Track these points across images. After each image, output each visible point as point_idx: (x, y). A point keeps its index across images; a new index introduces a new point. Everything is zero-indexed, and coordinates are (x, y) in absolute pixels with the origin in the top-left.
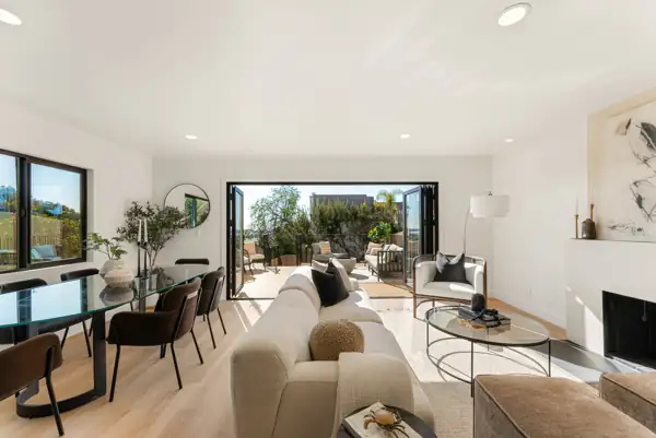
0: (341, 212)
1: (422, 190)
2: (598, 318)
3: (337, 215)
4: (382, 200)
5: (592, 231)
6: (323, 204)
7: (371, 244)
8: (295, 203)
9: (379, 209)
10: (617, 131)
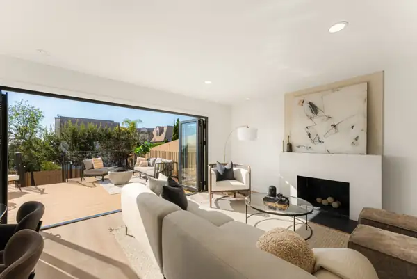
0: (94, 133)
1: (199, 121)
2: (295, 187)
3: (89, 135)
4: (126, 126)
5: (290, 148)
6: (76, 125)
7: (138, 158)
8: (36, 122)
9: (124, 133)
10: (299, 103)
